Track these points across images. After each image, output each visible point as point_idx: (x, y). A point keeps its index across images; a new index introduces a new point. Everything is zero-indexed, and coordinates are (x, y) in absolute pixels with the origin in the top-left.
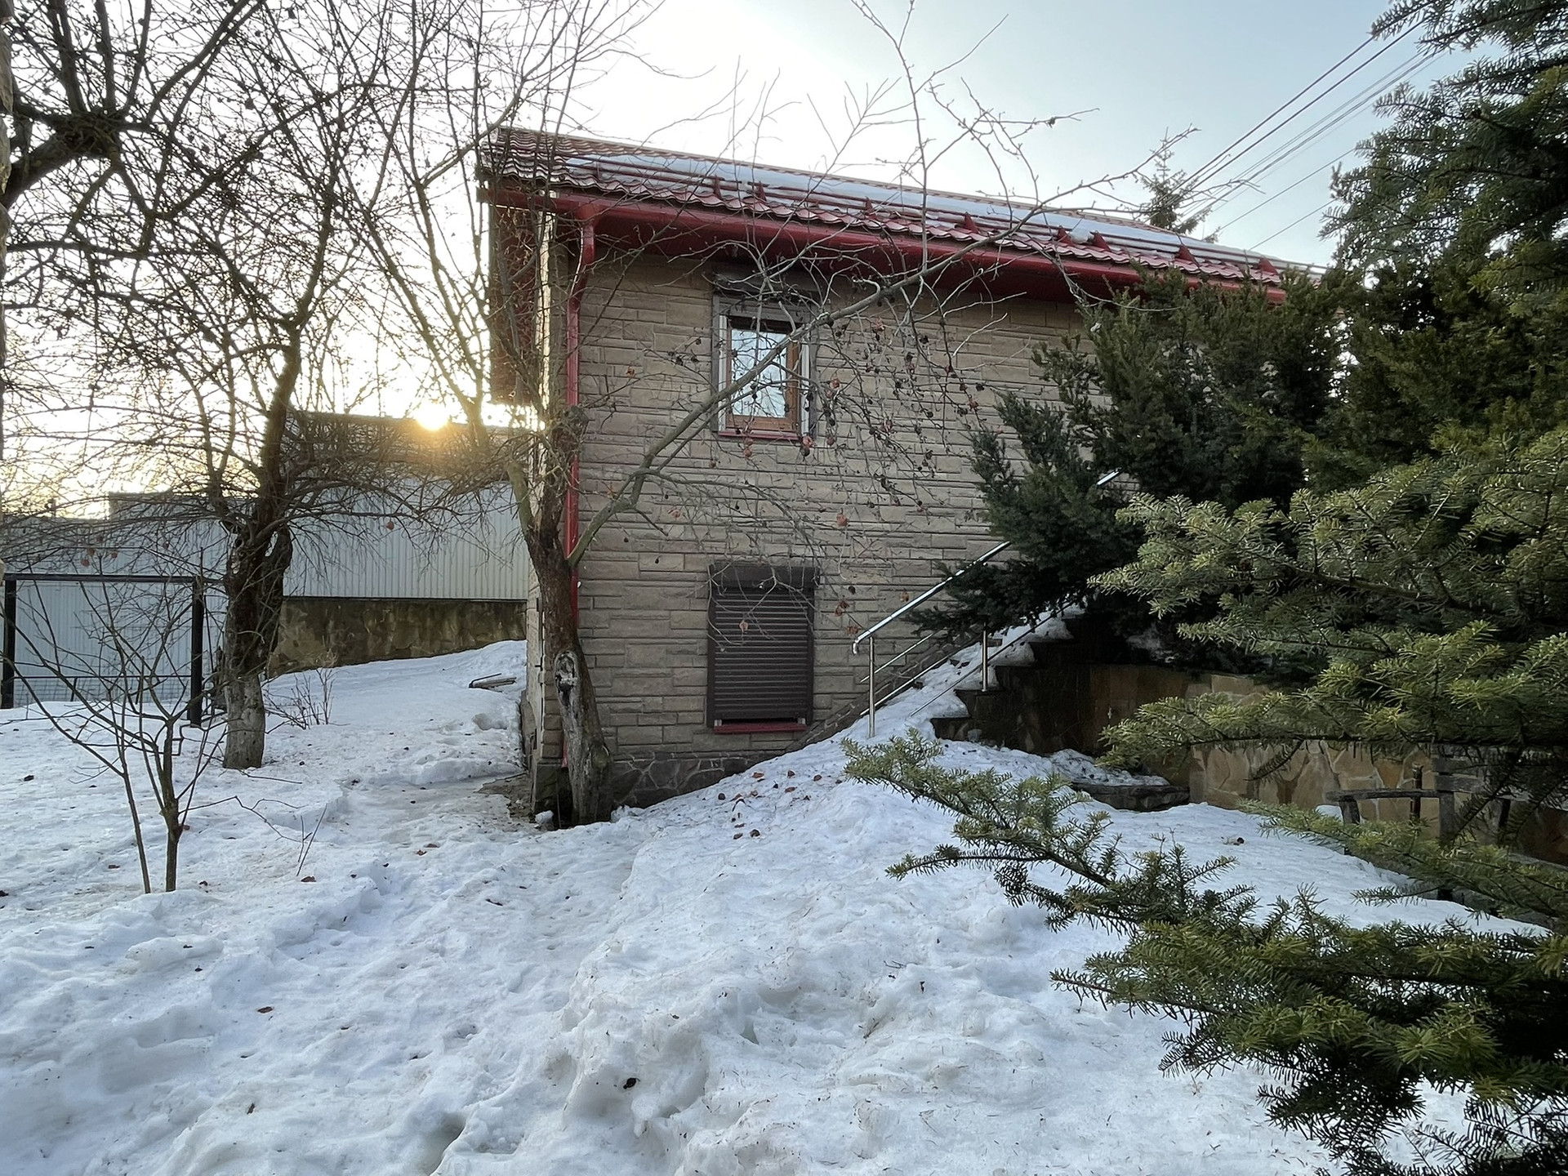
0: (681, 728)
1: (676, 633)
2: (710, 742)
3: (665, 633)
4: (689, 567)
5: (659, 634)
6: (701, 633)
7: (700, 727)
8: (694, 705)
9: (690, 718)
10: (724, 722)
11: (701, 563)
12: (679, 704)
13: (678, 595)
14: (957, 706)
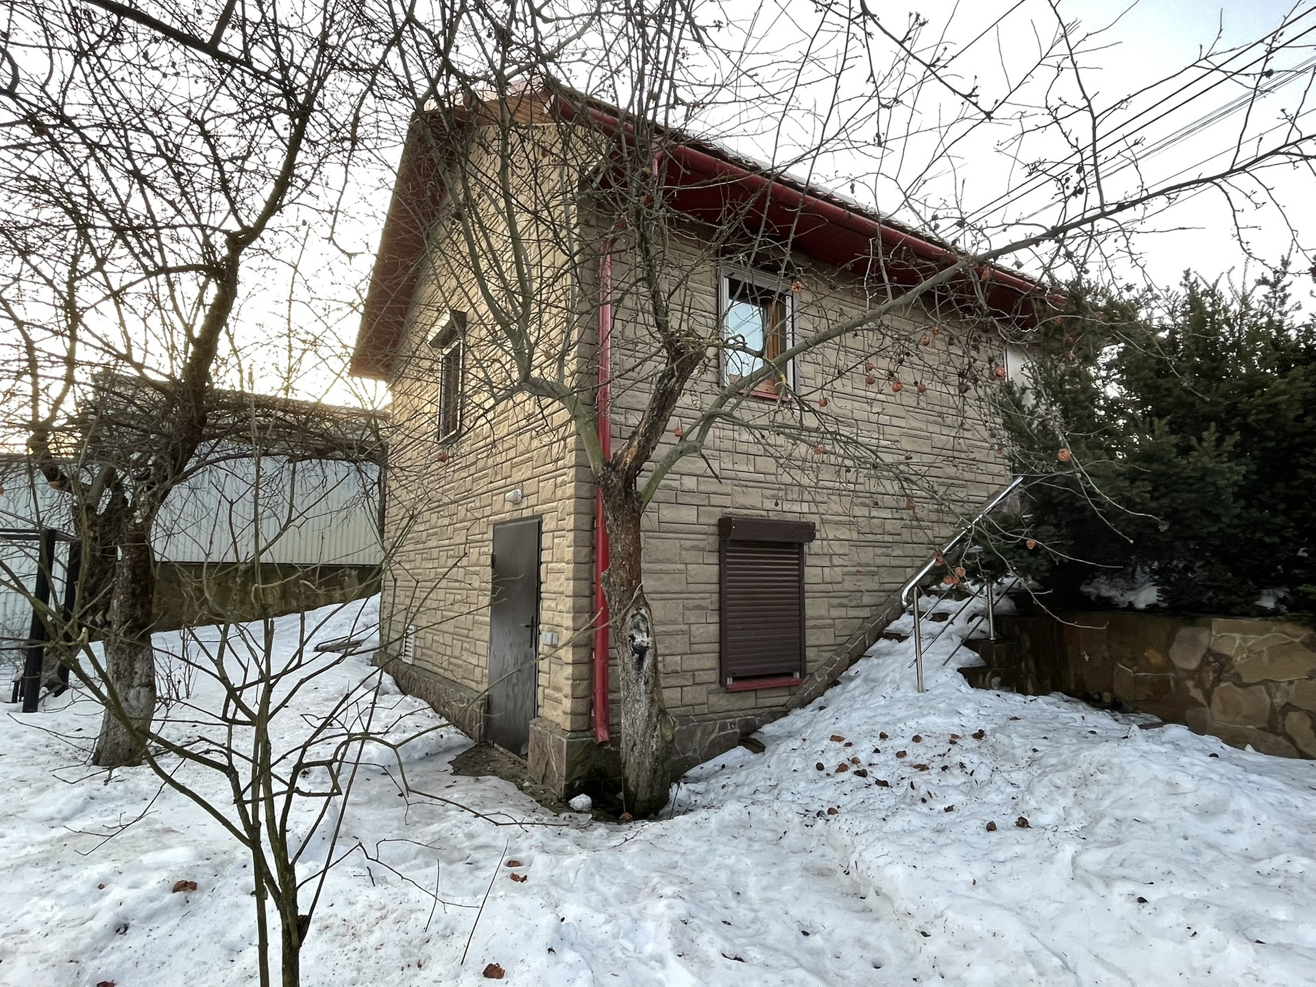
0: (699, 688)
1: (692, 587)
2: (722, 702)
3: (683, 587)
4: (702, 520)
5: (677, 589)
6: (713, 587)
7: (713, 686)
8: (708, 663)
9: (705, 677)
10: (735, 679)
11: (711, 518)
12: (694, 663)
13: (694, 548)
14: (973, 655)
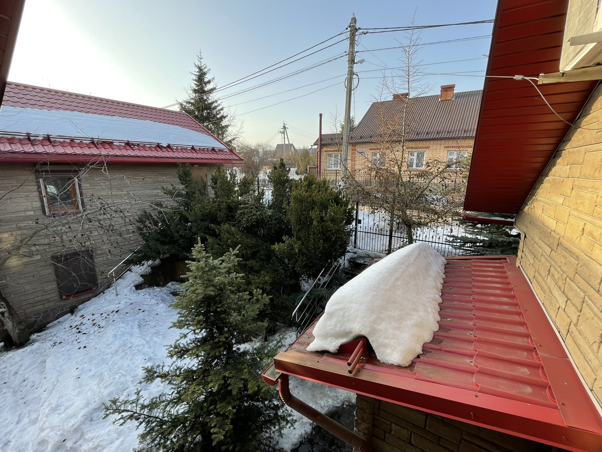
0: (50, 303)
1: (42, 278)
2: (63, 303)
4: (44, 257)
6: (53, 275)
7: (58, 300)
8: (55, 295)
9: (54, 299)
10: (66, 296)
11: (48, 255)
12: (48, 296)
14: (141, 280)
